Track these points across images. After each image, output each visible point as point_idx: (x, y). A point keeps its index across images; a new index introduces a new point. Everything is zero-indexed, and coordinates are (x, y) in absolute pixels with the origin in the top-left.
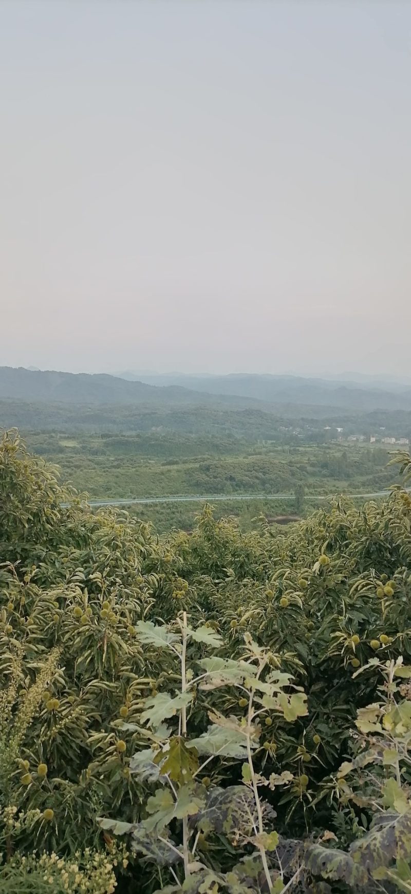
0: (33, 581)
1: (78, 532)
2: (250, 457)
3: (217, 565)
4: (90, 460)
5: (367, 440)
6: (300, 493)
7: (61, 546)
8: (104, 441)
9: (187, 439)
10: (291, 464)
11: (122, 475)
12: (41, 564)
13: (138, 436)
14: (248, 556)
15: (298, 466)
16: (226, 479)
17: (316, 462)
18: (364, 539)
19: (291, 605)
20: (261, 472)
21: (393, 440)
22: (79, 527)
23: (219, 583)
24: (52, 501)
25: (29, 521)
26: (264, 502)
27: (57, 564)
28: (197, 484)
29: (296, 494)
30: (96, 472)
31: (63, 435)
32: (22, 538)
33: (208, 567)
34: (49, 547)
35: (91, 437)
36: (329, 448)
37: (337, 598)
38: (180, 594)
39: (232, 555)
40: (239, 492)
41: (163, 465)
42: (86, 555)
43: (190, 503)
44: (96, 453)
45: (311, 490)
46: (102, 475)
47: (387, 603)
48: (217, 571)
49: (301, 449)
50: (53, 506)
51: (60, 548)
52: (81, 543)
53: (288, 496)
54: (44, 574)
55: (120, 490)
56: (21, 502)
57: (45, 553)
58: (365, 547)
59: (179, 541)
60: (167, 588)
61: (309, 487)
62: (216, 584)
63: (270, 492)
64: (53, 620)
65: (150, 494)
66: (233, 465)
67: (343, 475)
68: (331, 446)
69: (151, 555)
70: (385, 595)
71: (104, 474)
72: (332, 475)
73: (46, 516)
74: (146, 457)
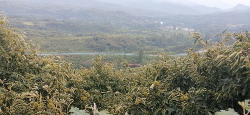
0: (12, 89)
1: (35, 67)
2: (118, 34)
3: (102, 85)
4: (38, 32)
5: (175, 29)
6: (141, 53)
7: (26, 73)
8: (46, 23)
9: (88, 24)
10: (137, 38)
11: (55, 40)
12: (16, 81)
13: (63, 21)
14: (117, 81)
15: (141, 40)
16: (106, 45)
17: (150, 38)
18: (174, 74)
19: (140, 104)
20: (123, 42)
21: (187, 29)
22: (35, 64)
23: (103, 94)
24: (22, 50)
25: (10, 59)
26: (124, 57)
27: (24, 81)
28: (92, 47)
29: (139, 53)
30: (41, 38)
31: (25, 19)
32: (6, 68)
33: (98, 86)
34: (20, 73)
35: (39, 20)
36: (156, 32)
37: (161, 101)
38: (85, 98)
39: (110, 81)
40: (112, 51)
41: (75, 36)
42: (38, 78)
43: (88, 56)
44: (41, 29)
45: (147, 52)
46: (44, 40)
47: (185, 104)
48: (102, 88)
49: (143, 31)
50: (22, 53)
51: (25, 74)
52: (36, 71)
53: (135, 54)
54: (17, 86)
55: (53, 48)
56: (6, 50)
57: (18, 76)
58: (175, 78)
59: (84, 73)
60: (78, 95)
61: (146, 50)
62: (102, 94)
63: (127, 52)
64: (22, 109)
65: (68, 50)
66: (110, 38)
67: (162, 45)
68: (157, 30)
69: (71, 79)
70: (184, 100)
71: (45, 40)
72: (157, 45)
73: (19, 58)
74: (67, 32)
